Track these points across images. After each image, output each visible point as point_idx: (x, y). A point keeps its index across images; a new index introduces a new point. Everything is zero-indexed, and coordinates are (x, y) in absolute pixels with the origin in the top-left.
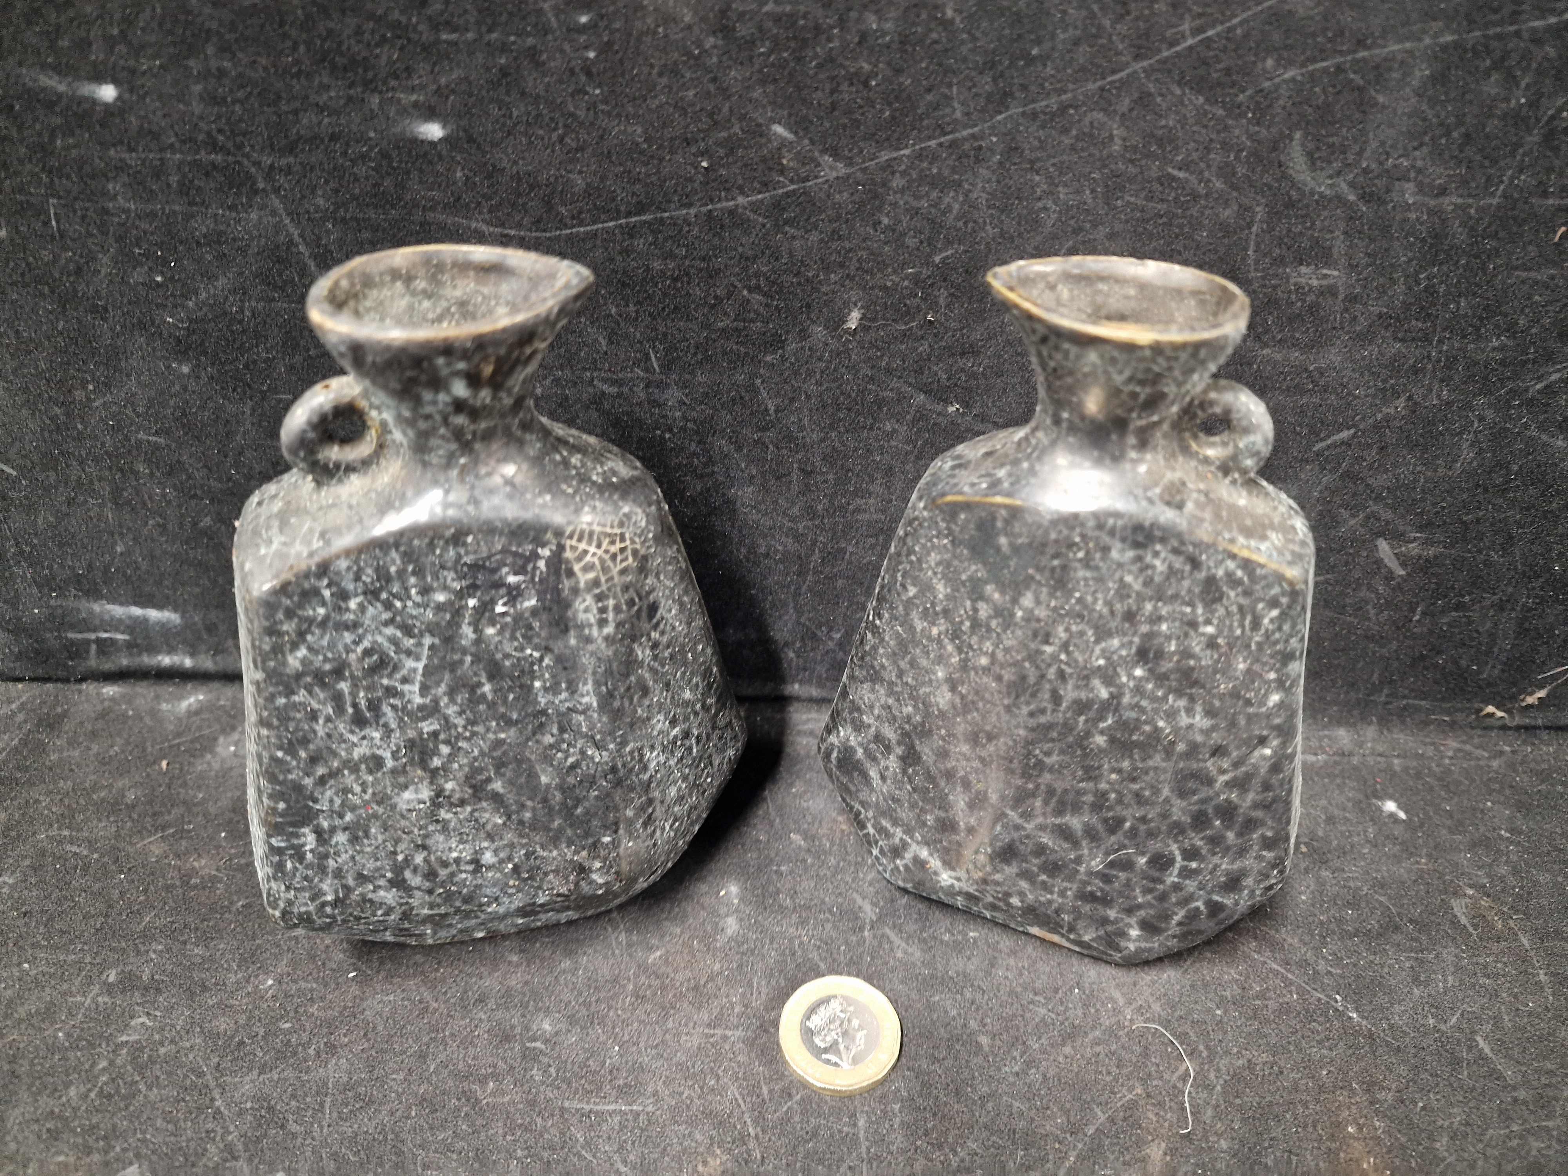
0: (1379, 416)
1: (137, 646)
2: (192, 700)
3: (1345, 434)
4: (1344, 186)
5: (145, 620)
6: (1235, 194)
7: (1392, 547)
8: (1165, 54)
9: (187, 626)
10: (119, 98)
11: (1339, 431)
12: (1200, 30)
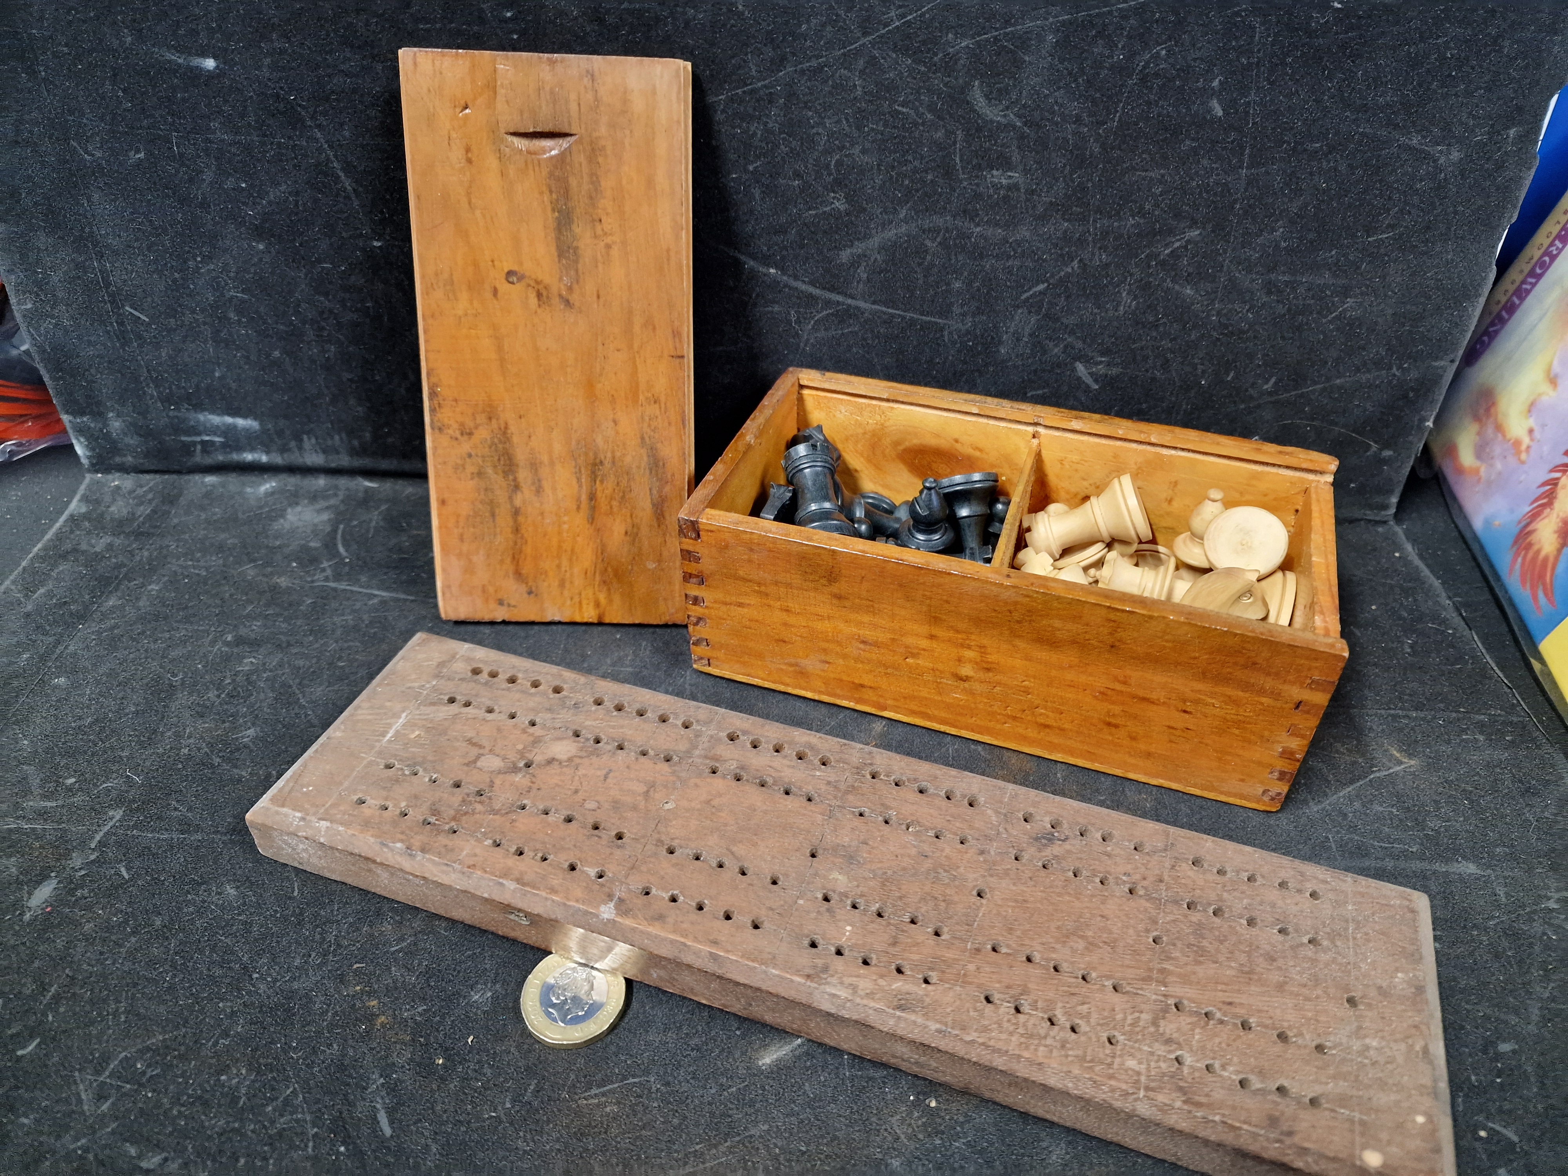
0: (1062, 274)
1: (230, 446)
2: (268, 486)
3: (1041, 287)
4: (1012, 116)
5: (235, 426)
6: (941, 123)
7: (1086, 367)
8: (883, 32)
9: (264, 431)
10: (217, 67)
11: (1037, 284)
12: (903, 16)
